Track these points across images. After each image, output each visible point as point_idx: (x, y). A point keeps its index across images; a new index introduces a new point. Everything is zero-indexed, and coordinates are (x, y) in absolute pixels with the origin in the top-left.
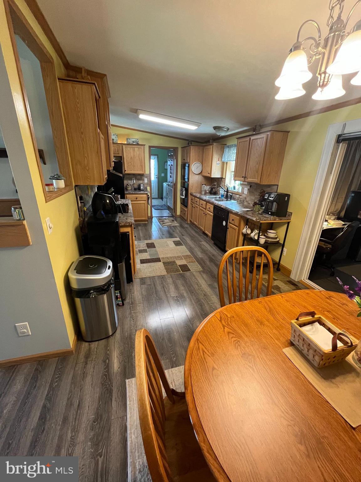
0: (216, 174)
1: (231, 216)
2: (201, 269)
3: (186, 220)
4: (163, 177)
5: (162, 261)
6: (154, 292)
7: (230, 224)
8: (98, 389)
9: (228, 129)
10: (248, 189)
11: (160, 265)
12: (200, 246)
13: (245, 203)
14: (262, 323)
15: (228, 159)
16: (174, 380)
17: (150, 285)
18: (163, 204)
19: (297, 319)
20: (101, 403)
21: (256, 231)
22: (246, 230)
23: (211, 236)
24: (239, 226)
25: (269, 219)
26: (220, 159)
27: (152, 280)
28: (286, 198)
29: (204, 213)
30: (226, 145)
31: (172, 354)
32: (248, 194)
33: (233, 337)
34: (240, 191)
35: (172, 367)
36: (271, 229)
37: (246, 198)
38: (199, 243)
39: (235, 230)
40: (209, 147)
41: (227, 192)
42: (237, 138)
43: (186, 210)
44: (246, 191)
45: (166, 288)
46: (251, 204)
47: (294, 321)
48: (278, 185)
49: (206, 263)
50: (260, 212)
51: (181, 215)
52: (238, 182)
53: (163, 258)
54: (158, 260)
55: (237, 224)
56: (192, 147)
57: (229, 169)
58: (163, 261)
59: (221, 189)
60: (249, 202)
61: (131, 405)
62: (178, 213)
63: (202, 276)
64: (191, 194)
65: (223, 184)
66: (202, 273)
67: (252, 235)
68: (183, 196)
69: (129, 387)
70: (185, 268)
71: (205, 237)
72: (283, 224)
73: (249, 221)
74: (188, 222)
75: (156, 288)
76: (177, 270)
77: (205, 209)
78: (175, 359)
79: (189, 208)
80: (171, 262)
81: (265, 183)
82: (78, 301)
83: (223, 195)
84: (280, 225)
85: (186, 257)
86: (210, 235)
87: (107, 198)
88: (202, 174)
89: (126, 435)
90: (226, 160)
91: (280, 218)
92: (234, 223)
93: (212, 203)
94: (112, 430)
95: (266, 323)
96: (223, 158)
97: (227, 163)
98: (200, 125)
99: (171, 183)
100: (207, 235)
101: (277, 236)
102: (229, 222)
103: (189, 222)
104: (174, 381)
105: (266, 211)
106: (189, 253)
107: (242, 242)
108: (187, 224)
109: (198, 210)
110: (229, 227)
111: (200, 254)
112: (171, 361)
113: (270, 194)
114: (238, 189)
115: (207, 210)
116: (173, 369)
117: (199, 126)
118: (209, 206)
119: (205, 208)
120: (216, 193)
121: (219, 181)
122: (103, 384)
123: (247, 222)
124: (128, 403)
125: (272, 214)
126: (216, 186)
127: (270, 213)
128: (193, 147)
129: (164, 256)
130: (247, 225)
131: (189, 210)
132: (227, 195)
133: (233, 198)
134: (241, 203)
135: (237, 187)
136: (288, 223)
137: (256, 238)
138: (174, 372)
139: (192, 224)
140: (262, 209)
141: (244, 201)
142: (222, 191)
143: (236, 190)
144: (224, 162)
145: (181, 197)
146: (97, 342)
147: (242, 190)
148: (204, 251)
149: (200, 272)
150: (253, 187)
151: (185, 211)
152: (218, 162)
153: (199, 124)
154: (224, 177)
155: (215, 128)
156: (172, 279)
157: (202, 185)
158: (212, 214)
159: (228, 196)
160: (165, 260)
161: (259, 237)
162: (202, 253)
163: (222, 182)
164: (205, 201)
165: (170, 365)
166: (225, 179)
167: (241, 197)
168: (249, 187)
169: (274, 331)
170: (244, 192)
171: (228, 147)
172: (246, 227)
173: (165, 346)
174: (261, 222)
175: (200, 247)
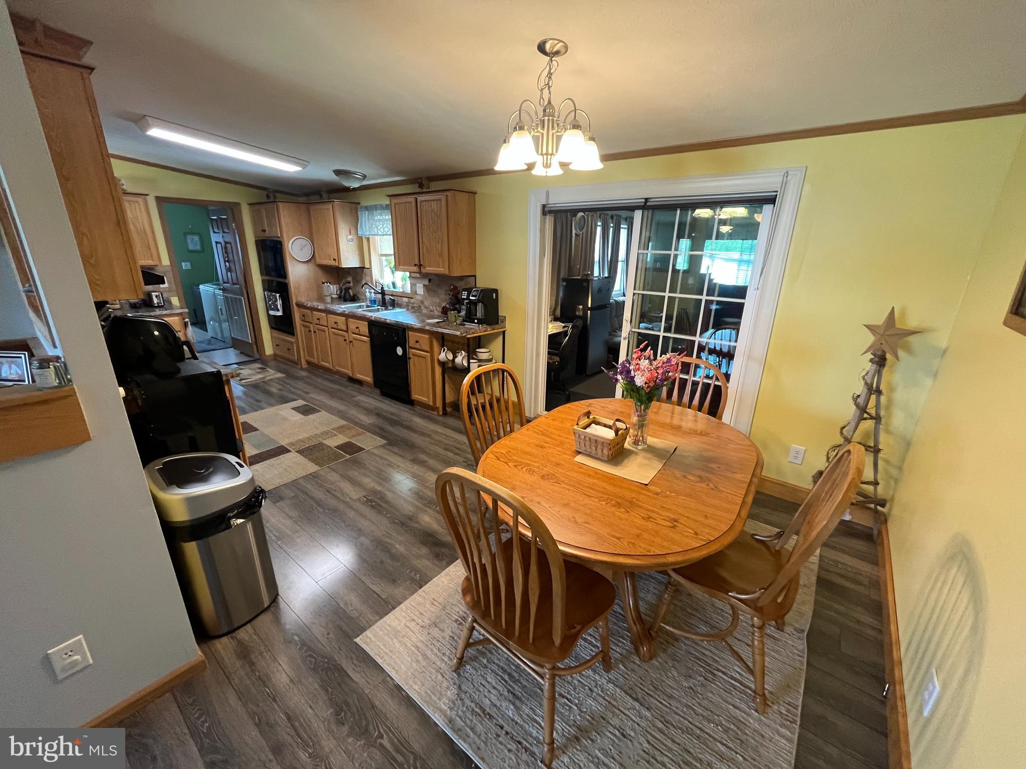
0: (349, 260)
1: (412, 337)
2: (384, 442)
3: (296, 363)
4: (188, 270)
5: (291, 450)
6: (315, 505)
7: (413, 350)
8: (310, 680)
9: (364, 177)
10: (425, 286)
11: (292, 457)
12: (357, 405)
13: (424, 311)
14: (542, 447)
15: (370, 231)
16: (433, 599)
17: (296, 497)
18: (209, 337)
19: (577, 424)
20: (330, 690)
21: (463, 352)
22: (445, 355)
23: (372, 382)
24: (431, 351)
25: (475, 330)
26: (353, 232)
27: (293, 488)
28: (494, 294)
29: (345, 340)
30: (359, 203)
31: (410, 572)
32: (426, 294)
33: (522, 468)
34: (408, 290)
35: (421, 587)
36: (479, 348)
37: (422, 302)
38: (353, 400)
39: (425, 358)
40: (325, 206)
41: (383, 293)
42: (391, 196)
43: (293, 340)
44: (420, 290)
45: (335, 490)
46: (435, 311)
47: (575, 427)
48: (475, 276)
49: (385, 429)
50: (458, 322)
51: (278, 352)
52: (399, 275)
53: (292, 444)
54: (281, 450)
55: (428, 349)
56: (281, 205)
57: (375, 249)
58: (294, 449)
59: (367, 290)
60: (431, 308)
61: (387, 661)
62: (269, 350)
63: (393, 452)
64: (299, 305)
65: (368, 278)
66: (388, 447)
67: (459, 360)
68: (278, 310)
69: (367, 644)
70: (349, 448)
71: (357, 386)
72: (495, 336)
73: (446, 337)
74: (303, 367)
75: (312, 498)
76: (337, 457)
77: (347, 331)
78: (418, 576)
79: (299, 335)
80: (314, 446)
81: (456, 273)
82: (191, 549)
83: (375, 301)
84: (491, 338)
85: (340, 430)
86: (369, 379)
87: (153, 327)
88: (315, 262)
89: (404, 693)
90: (368, 234)
91: (493, 326)
92: (420, 345)
93: (362, 318)
94: (377, 703)
95: (546, 445)
96: (359, 229)
97: (368, 239)
98: (307, 166)
99: (234, 284)
100: (360, 382)
101: (491, 357)
102: (409, 347)
103: (304, 365)
104: (435, 600)
105: (470, 318)
106: (343, 423)
107: (441, 377)
108: (302, 369)
109: (325, 337)
110: (411, 356)
111: (366, 418)
112: (413, 580)
113: (469, 291)
114: (403, 286)
115: (350, 333)
116: (424, 588)
117: (304, 166)
118: (353, 324)
119: (344, 328)
120: (356, 297)
121: (359, 274)
122: (314, 669)
123: (444, 341)
124: (380, 661)
125: (480, 322)
126: (351, 284)
127: (476, 321)
128: (284, 204)
129: (292, 440)
130: (443, 346)
131: (300, 340)
132: (384, 299)
133: (397, 304)
134: (415, 309)
135: (399, 284)
136: (504, 332)
137: (466, 364)
138: (427, 591)
139: (314, 367)
140: (459, 316)
141: (420, 307)
142: (370, 293)
143: (399, 289)
144: (362, 237)
145: (272, 313)
146: (249, 626)
147: (411, 287)
148: (369, 411)
149: (383, 446)
150: (434, 282)
151: (292, 343)
152: (350, 237)
153: (306, 163)
154: (367, 266)
155: (338, 172)
156: (337, 472)
157: (323, 283)
158: (366, 338)
159: (387, 300)
160: (298, 447)
161: (469, 363)
162: (367, 415)
163: (364, 276)
164: (342, 314)
165: (415, 586)
166: (370, 269)
167: (412, 301)
168: (427, 283)
169: (557, 448)
170: (416, 291)
171: (367, 208)
172: (444, 350)
173: (391, 569)
174: (468, 336)
175: (359, 406)
